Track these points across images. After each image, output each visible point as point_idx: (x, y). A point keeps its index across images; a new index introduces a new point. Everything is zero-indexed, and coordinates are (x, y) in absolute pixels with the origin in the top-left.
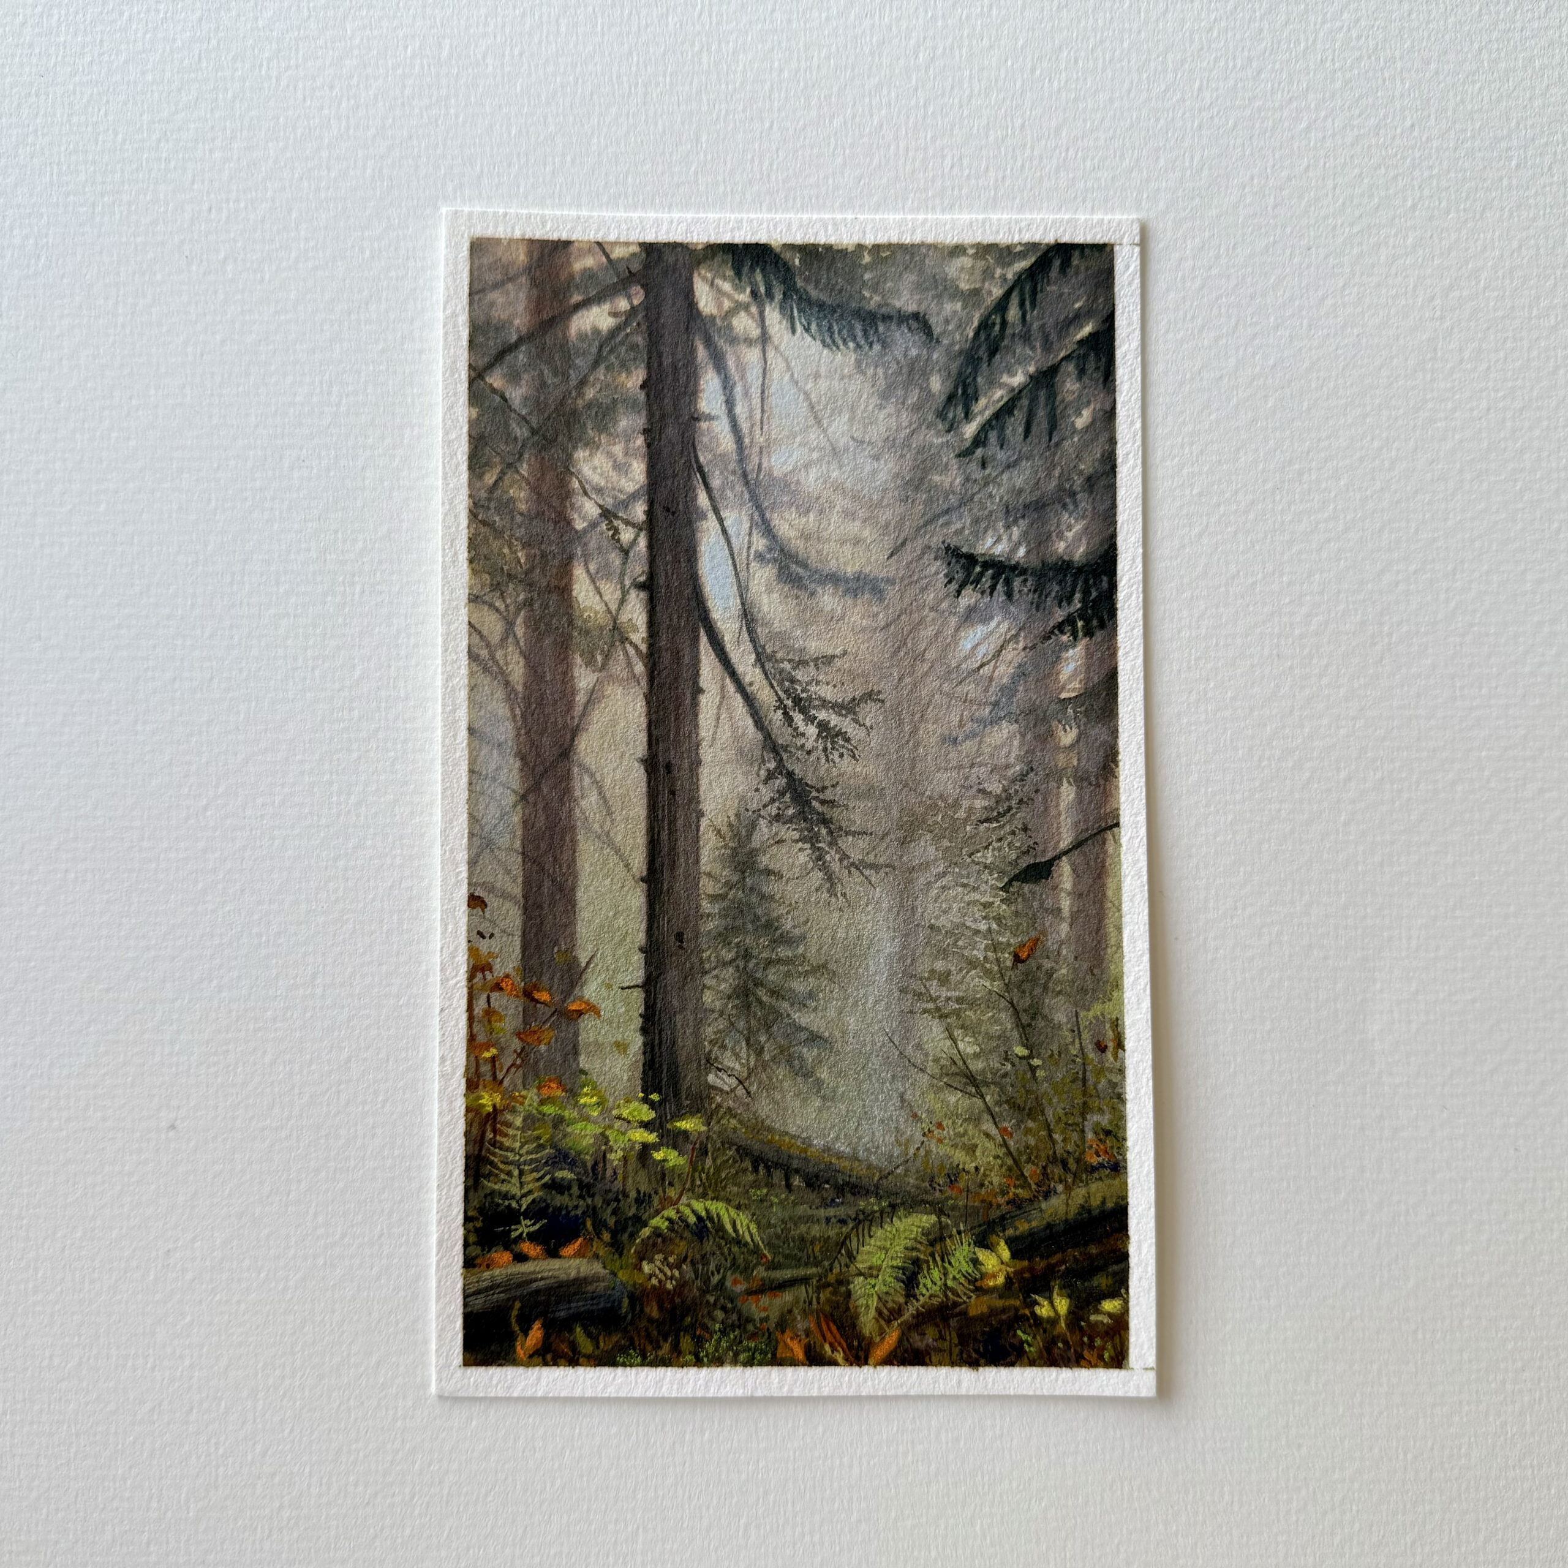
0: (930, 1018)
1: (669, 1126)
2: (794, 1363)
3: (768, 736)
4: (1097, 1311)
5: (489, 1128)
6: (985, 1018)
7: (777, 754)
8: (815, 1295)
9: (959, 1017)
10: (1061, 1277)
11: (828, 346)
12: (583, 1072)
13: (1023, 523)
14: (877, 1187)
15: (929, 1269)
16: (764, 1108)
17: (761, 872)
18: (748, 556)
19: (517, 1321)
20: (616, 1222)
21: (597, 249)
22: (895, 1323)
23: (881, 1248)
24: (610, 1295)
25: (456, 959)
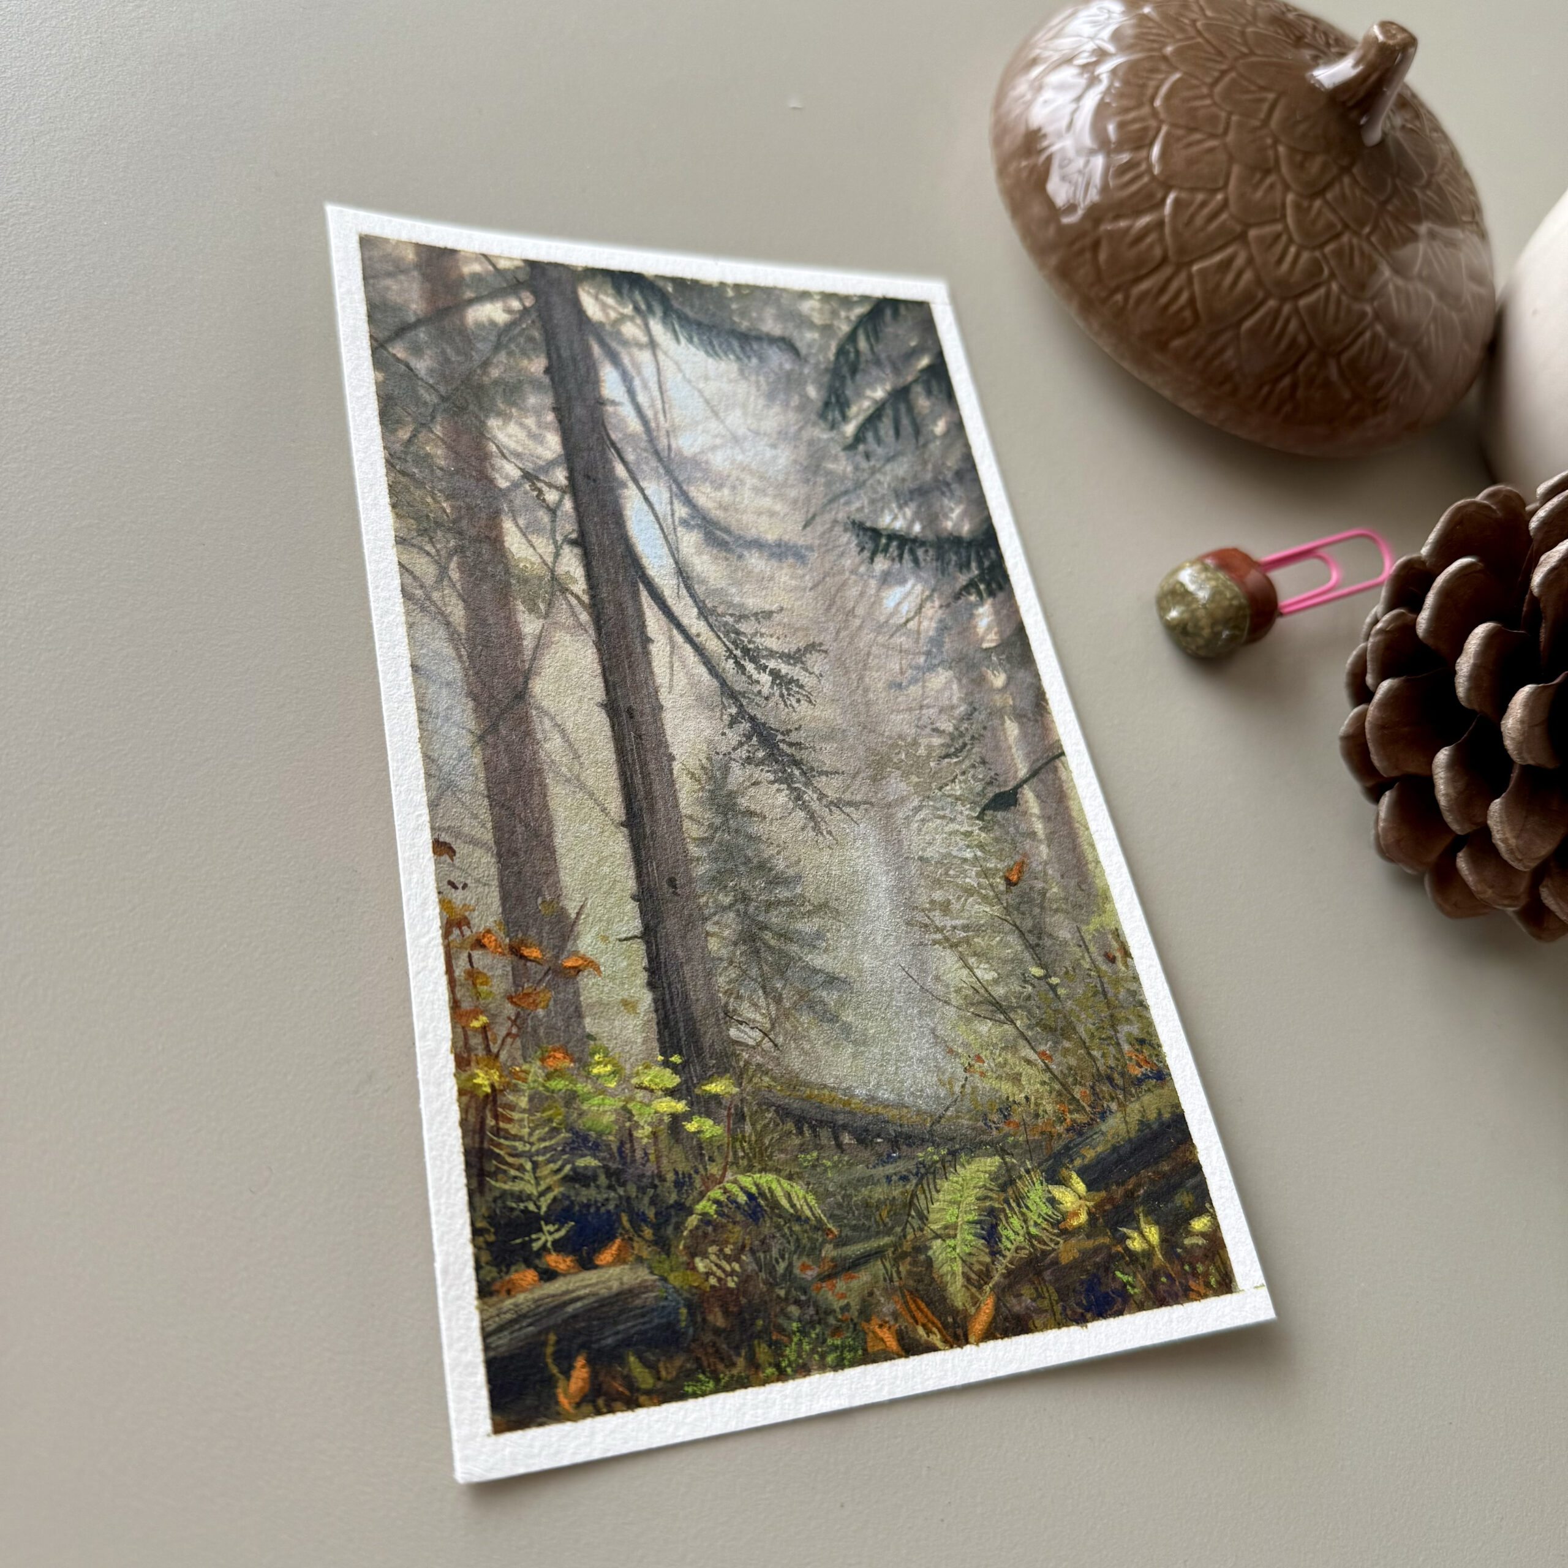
0: (941, 948)
1: (697, 1091)
2: (886, 1356)
3: (723, 683)
4: (1189, 1233)
5: (489, 1115)
6: (994, 943)
7: (737, 700)
8: (894, 1270)
9: (969, 944)
10: (1142, 1203)
11: (711, 355)
12: (590, 1037)
13: (913, 505)
14: (931, 1133)
15: (1007, 1218)
16: (795, 1061)
17: (743, 813)
19: (554, 1360)
20: (656, 1214)
21: (482, 259)
22: (987, 1288)
23: (952, 1202)
24: (664, 1307)
25: (427, 913)
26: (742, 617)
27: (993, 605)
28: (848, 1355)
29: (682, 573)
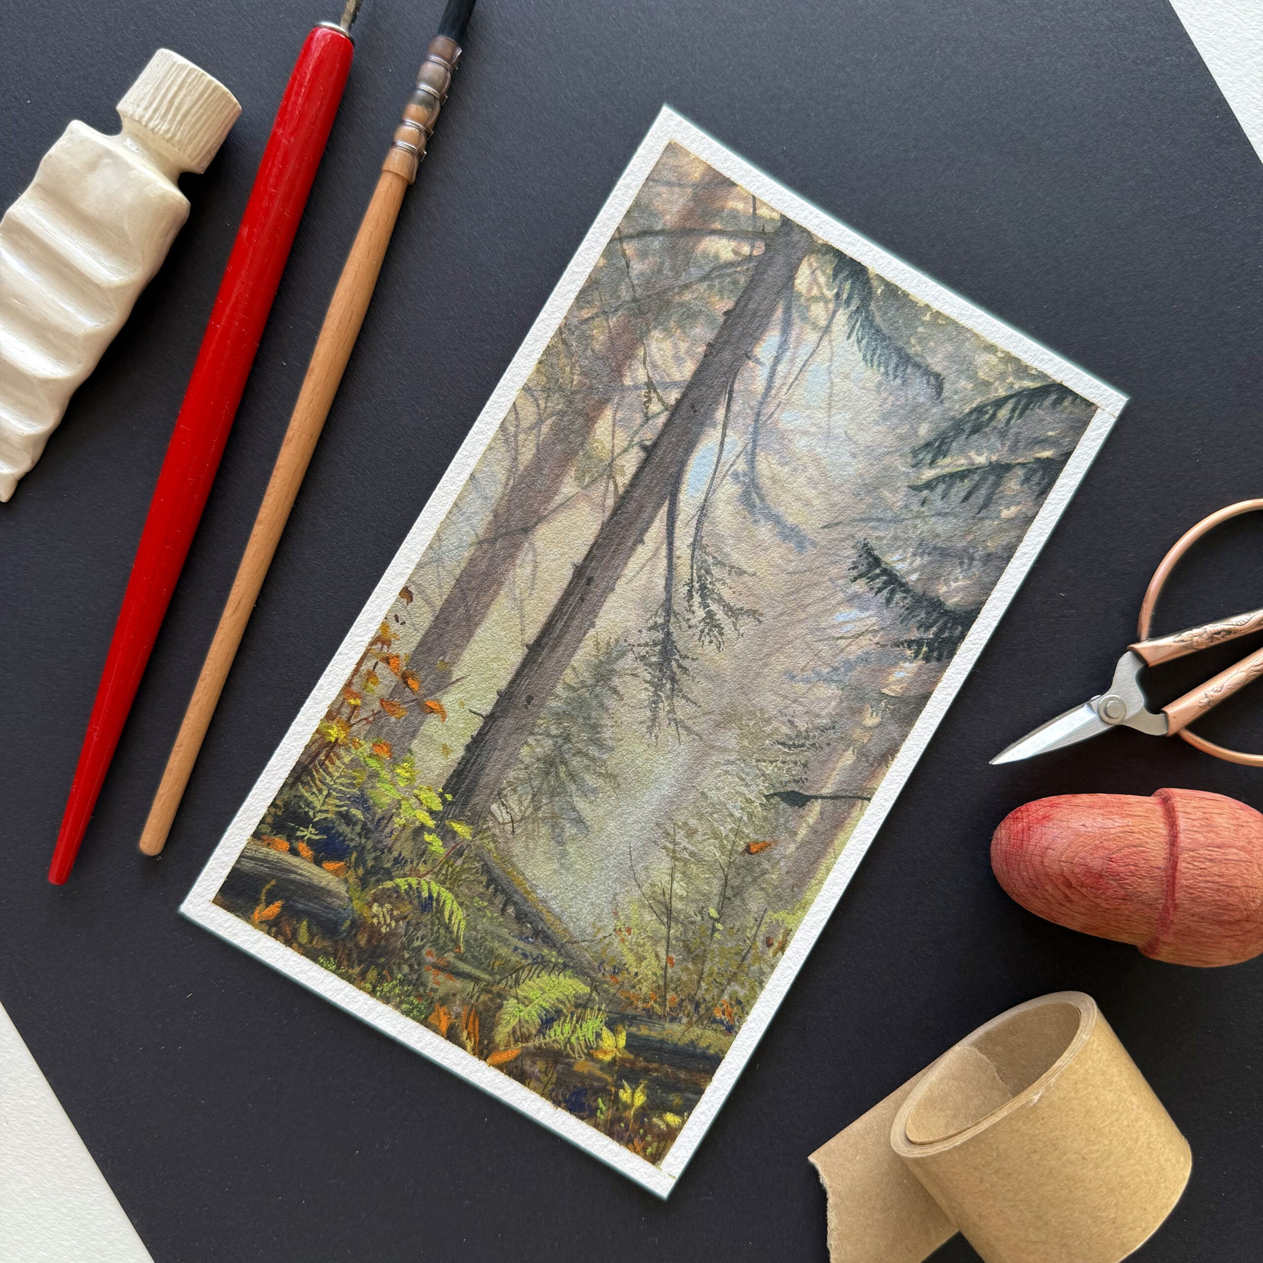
0: (665, 854)
1: (447, 822)
2: (436, 1030)
5: (324, 752)
6: (703, 876)
7: (668, 615)
8: (477, 994)
9: (685, 865)
10: (649, 1080)
11: (866, 361)
12: (410, 751)
13: (926, 558)
14: (562, 946)
15: (564, 1021)
16: (517, 848)
17: (610, 688)
18: (728, 470)
19: (266, 893)
20: (373, 866)
21: (751, 201)
22: (520, 1045)
23: (541, 989)
24: (340, 912)
25: (370, 625)
26: (720, 563)
27: (920, 668)
28: (415, 1012)
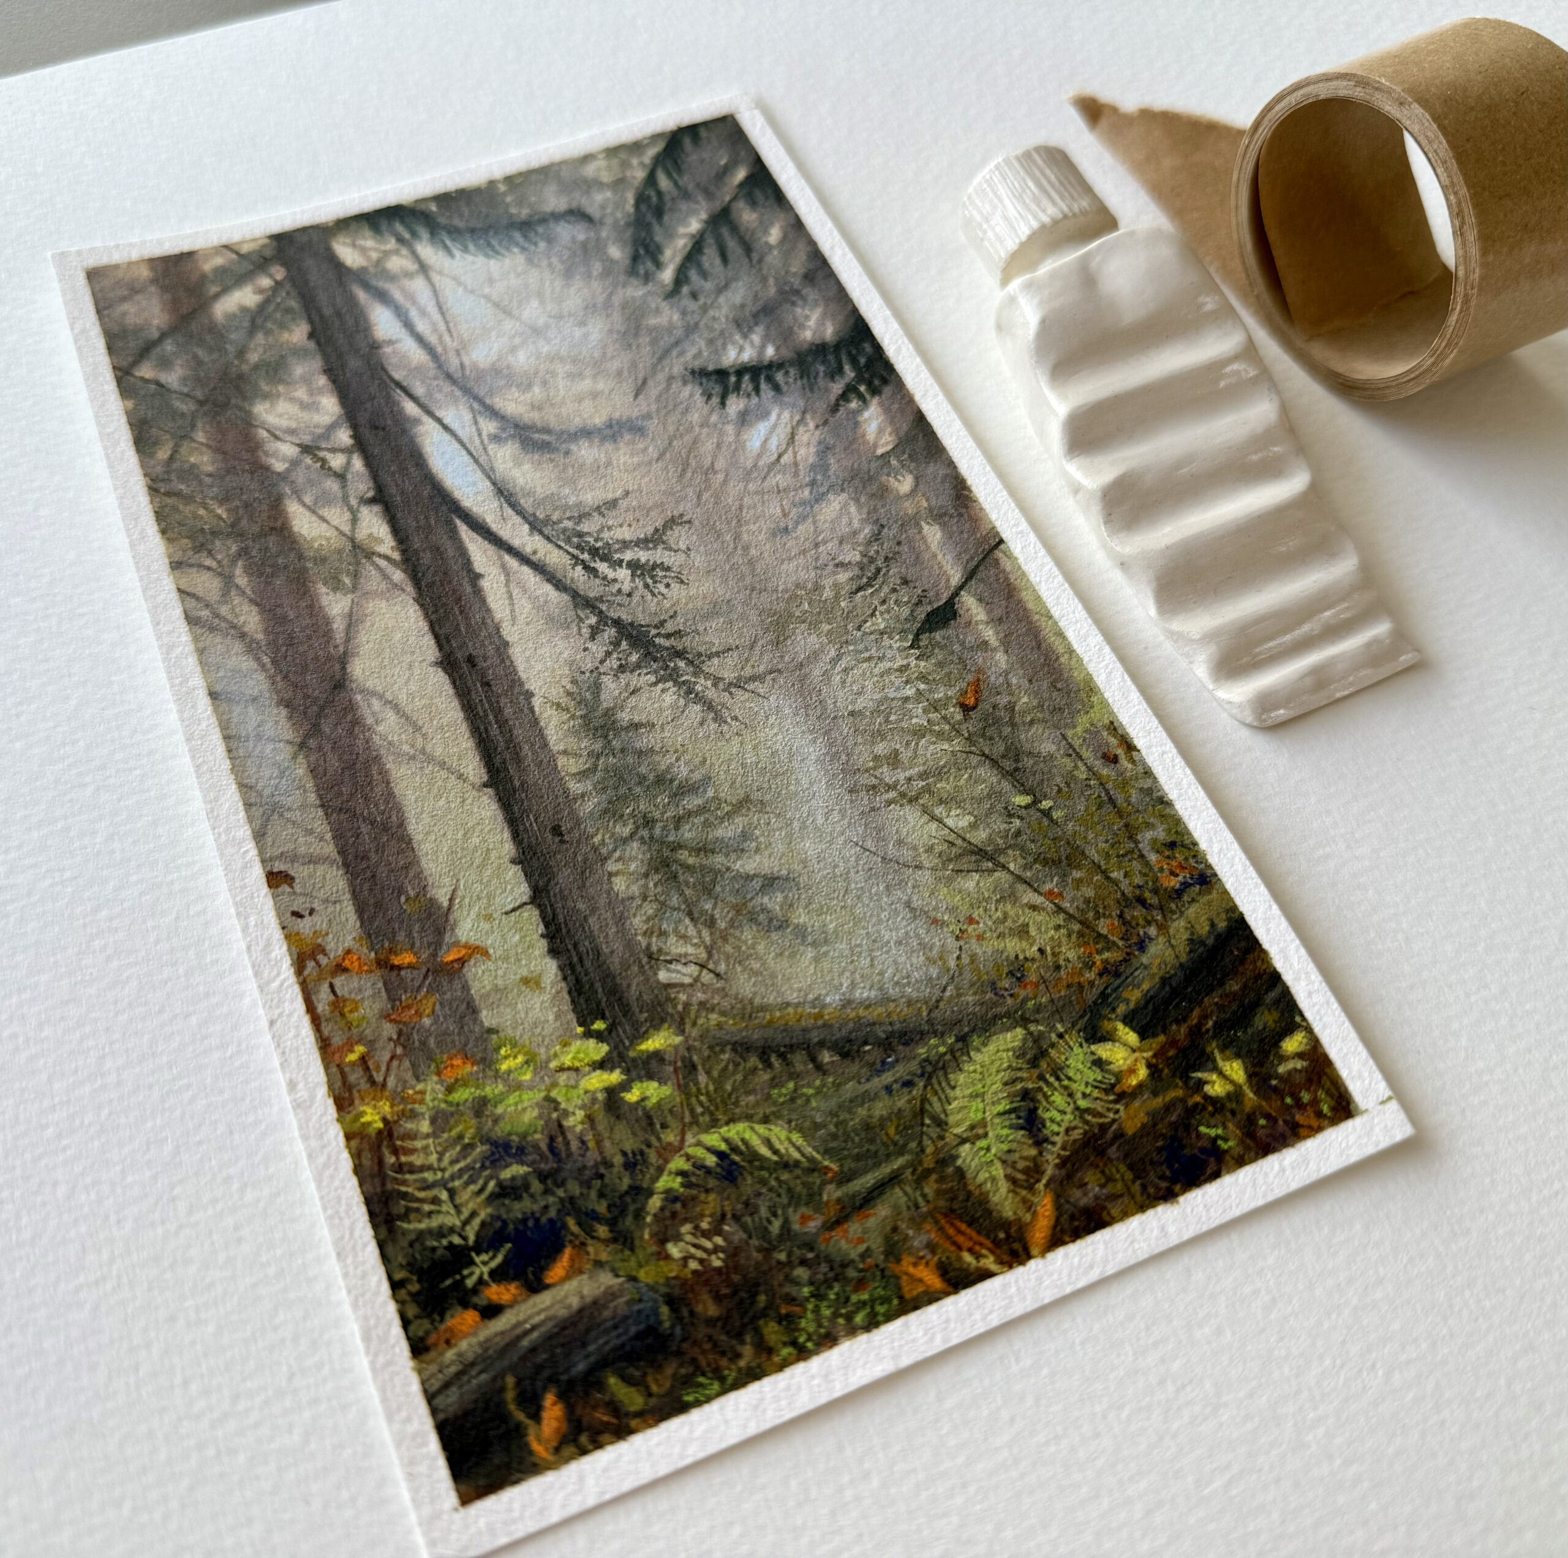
0: (898, 808)
1: (632, 1054)
2: (931, 1298)
3: (575, 595)
4: (1283, 1059)
5: (386, 1152)
7: (594, 607)
8: (918, 1193)
9: (930, 792)
10: (1213, 1037)
11: (492, 257)
12: (491, 1031)
13: (759, 329)
14: (930, 1022)
15: (1046, 1097)
16: (745, 986)
17: (627, 729)
19: (517, 1404)
20: (609, 1207)
21: (225, 250)
22: (1040, 1186)
23: (974, 1096)
24: (639, 1312)
25: (273, 955)
26: (581, 517)
27: (881, 404)
28: (881, 1309)
29: (504, 493)
